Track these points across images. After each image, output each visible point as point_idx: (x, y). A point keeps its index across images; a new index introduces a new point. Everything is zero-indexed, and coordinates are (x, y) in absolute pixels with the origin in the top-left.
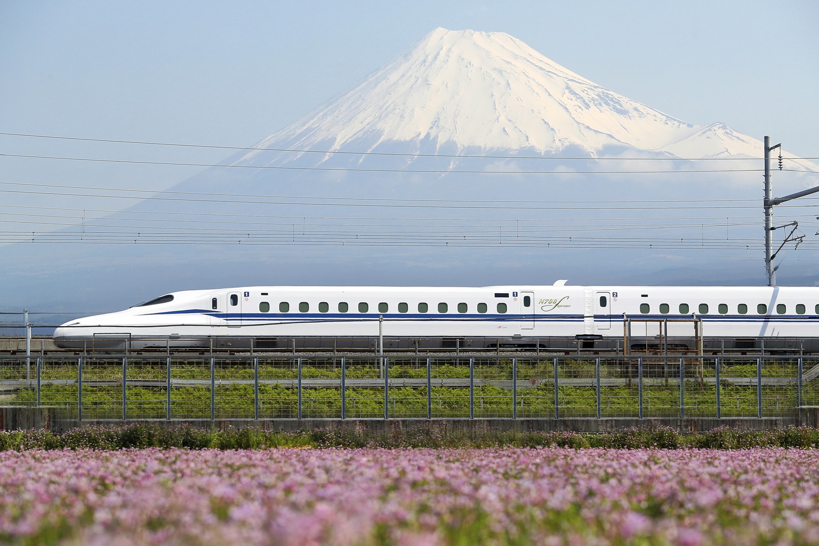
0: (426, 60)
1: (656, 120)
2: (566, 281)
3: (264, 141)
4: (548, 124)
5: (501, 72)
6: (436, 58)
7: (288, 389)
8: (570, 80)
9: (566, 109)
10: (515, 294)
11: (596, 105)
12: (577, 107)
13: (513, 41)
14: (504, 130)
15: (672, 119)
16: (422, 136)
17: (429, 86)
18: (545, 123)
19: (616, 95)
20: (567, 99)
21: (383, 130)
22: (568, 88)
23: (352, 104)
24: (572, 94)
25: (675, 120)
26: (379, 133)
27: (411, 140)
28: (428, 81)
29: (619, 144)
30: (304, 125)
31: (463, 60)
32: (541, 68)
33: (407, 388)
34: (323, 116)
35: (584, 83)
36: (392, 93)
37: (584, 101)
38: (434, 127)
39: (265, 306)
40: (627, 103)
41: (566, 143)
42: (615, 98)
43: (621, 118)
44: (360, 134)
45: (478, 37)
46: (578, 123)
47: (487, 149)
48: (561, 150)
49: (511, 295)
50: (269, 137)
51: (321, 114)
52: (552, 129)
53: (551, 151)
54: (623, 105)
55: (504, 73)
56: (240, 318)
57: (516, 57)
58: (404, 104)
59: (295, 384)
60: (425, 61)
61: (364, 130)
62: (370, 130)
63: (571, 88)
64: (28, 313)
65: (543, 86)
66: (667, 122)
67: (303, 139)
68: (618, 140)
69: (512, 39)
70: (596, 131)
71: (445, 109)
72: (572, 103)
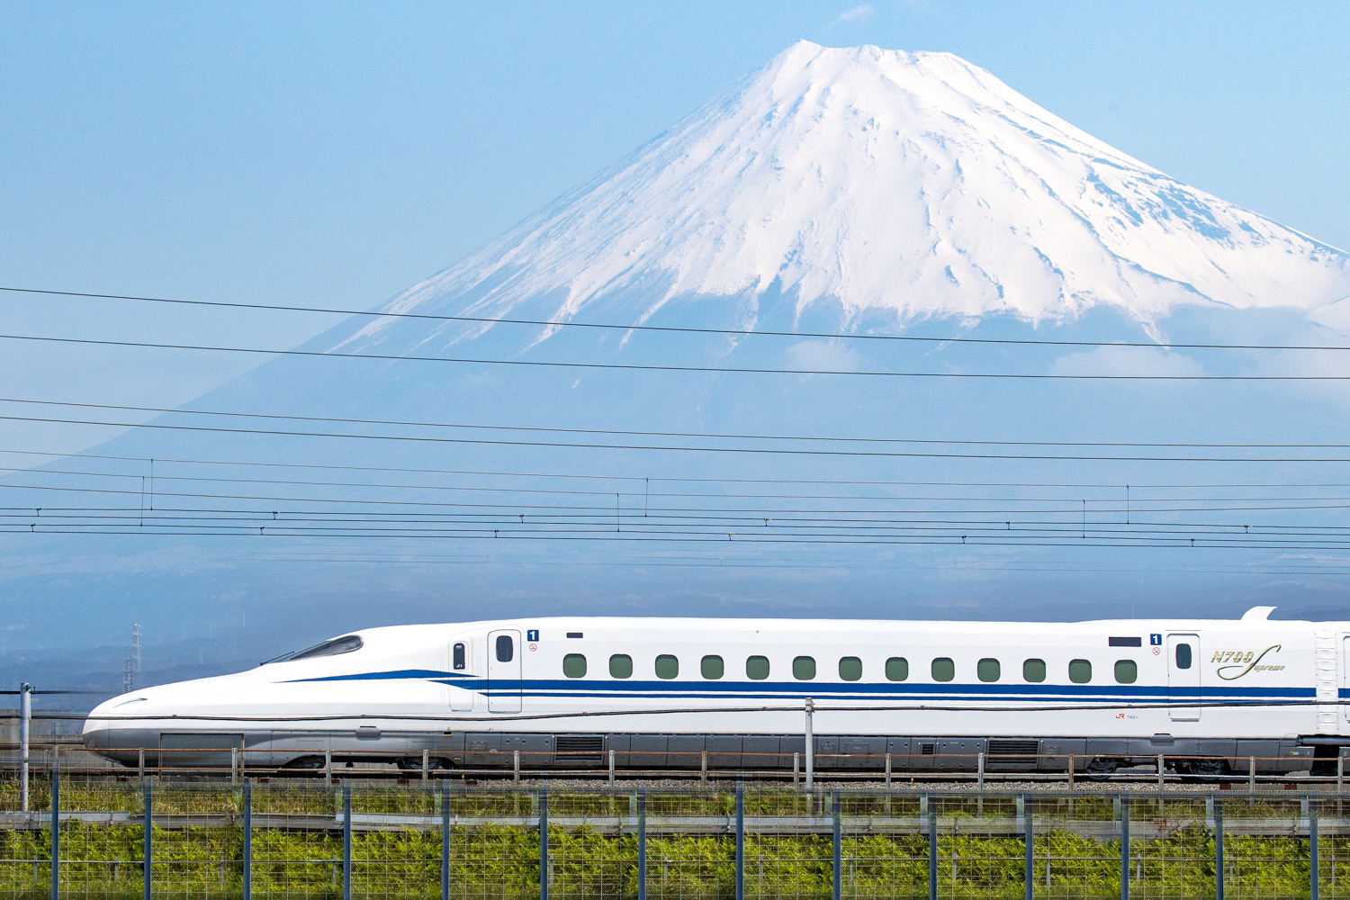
0: (774, 114)
1: (1290, 252)
2: (1271, 609)
3: (406, 294)
4: (1047, 259)
5: (941, 141)
6: (794, 109)
7: (608, 837)
8: (1097, 160)
9: (1089, 225)
10: (1156, 640)
11: (1155, 218)
12: (1113, 222)
13: (970, 71)
14: (949, 273)
15: (1327, 249)
16: (763, 285)
17: (779, 172)
18: (1041, 256)
19: (1201, 196)
20: (1090, 202)
21: (676, 272)
22: (1093, 178)
23: (606, 210)
24: (1101, 192)
25: (1333, 251)
26: (668, 277)
27: (740, 295)
28: (777, 160)
29: (1207, 303)
30: (496, 258)
31: (855, 113)
32: (1031, 132)
33: (877, 838)
34: (539, 239)
35: (1130, 166)
36: (697, 187)
37: (1128, 208)
38: (790, 264)
39: (575, 663)
40: (1225, 213)
41: (1089, 303)
42: (1198, 202)
43: (1213, 247)
44: (624, 280)
45: (889, 61)
46: (1115, 257)
47: (911, 314)
48: (1076, 315)
49: (1146, 641)
50: (418, 287)
51: (536, 234)
52: (1057, 271)
53: (1054, 321)
54: (1218, 218)
55: (948, 144)
56: (519, 691)
57: (976, 107)
58: (724, 212)
59: (624, 827)
60: (769, 117)
61: (630, 273)
62: (646, 271)
63: (1100, 178)
64: (32, 693)
65: (1035, 174)
66: (1316, 255)
67: (494, 291)
68: (1205, 297)
69: (966, 67)
70: (1156, 277)
71: (816, 224)
72: (1102, 213)
